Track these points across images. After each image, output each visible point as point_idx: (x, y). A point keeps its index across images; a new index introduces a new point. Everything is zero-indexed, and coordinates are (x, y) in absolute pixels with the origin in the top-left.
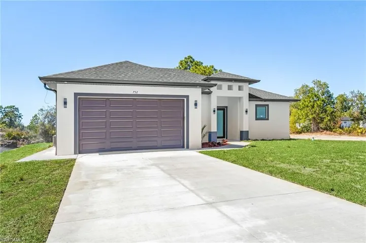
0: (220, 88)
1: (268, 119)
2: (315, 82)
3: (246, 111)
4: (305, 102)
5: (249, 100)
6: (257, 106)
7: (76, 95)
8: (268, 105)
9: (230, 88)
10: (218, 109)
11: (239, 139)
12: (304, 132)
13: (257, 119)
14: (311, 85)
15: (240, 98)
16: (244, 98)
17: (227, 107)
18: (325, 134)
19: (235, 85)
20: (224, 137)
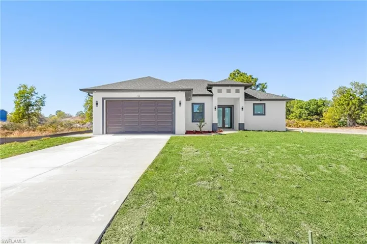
0: (220, 91)
1: (265, 115)
2: (352, 84)
3: (242, 109)
4: (340, 100)
5: (245, 100)
6: (254, 104)
7: (103, 99)
8: (265, 104)
9: (229, 91)
10: (218, 107)
11: (238, 129)
12: (340, 127)
13: (254, 114)
14: (349, 86)
15: (238, 99)
16: (241, 99)
17: (233, 106)
18: (360, 128)
19: (233, 89)
20: (231, 128)
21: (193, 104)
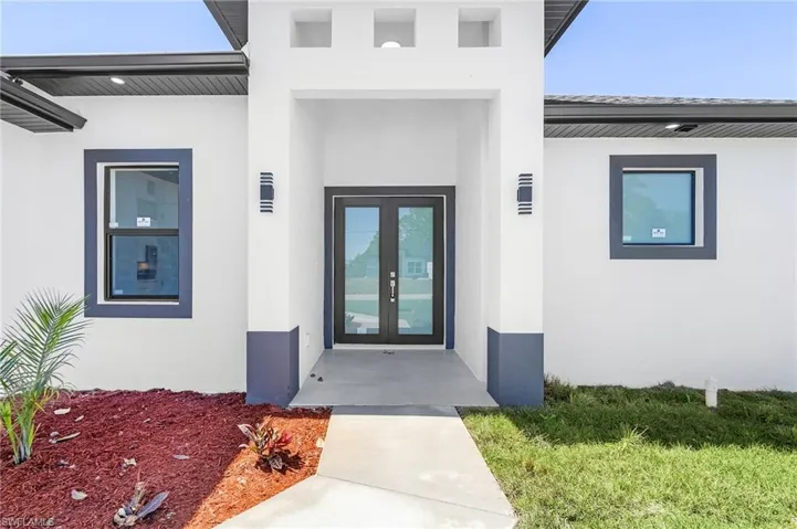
1: (709, 252)
6: (618, 165)
8: (709, 162)
20: (435, 338)
21: (92, 157)
